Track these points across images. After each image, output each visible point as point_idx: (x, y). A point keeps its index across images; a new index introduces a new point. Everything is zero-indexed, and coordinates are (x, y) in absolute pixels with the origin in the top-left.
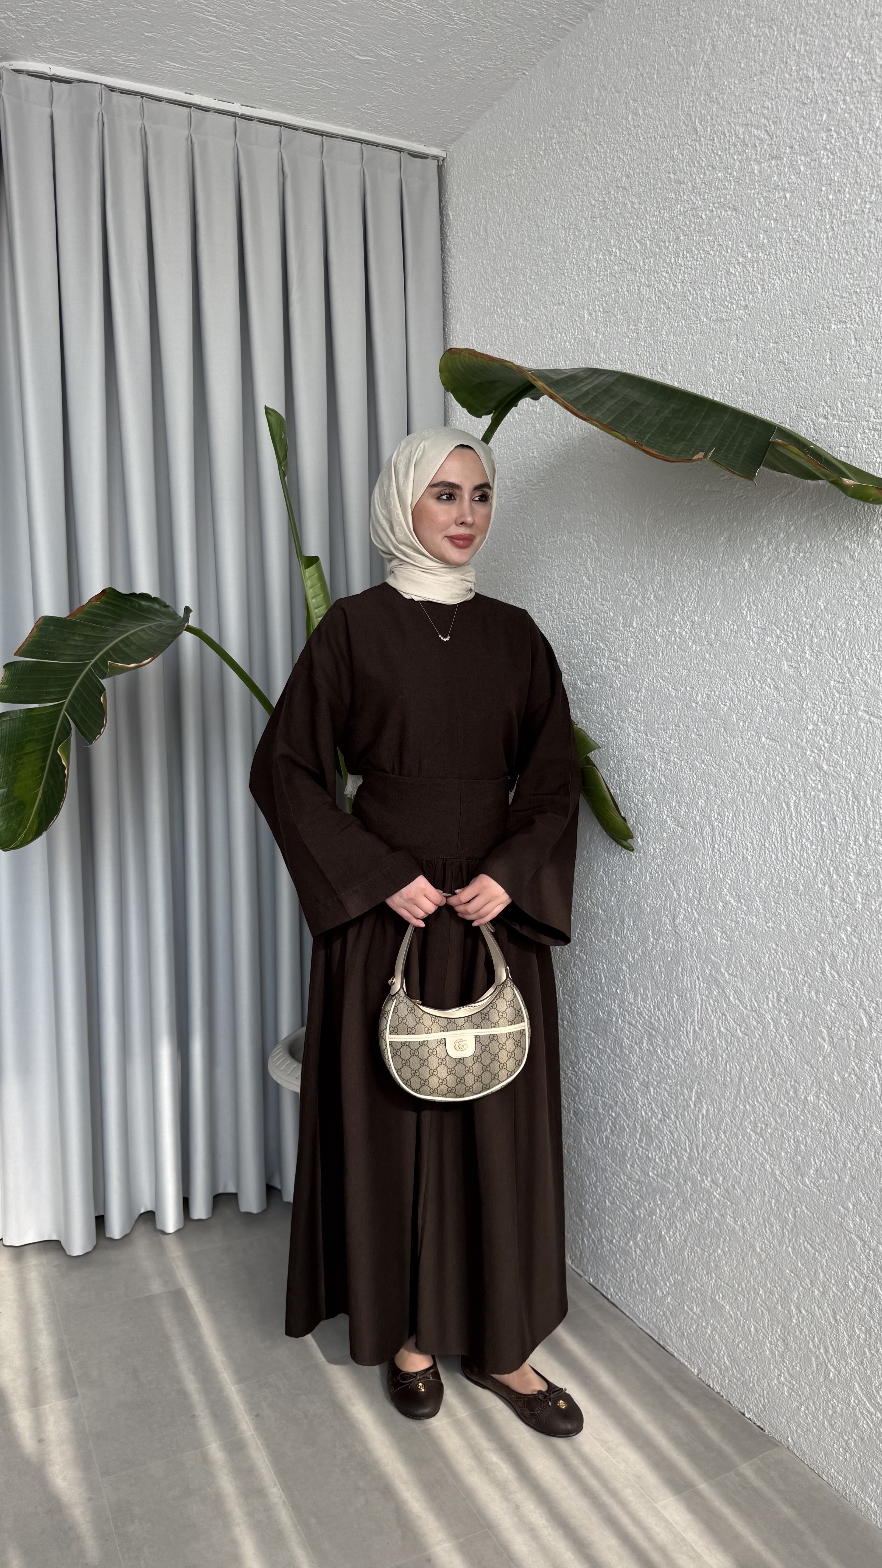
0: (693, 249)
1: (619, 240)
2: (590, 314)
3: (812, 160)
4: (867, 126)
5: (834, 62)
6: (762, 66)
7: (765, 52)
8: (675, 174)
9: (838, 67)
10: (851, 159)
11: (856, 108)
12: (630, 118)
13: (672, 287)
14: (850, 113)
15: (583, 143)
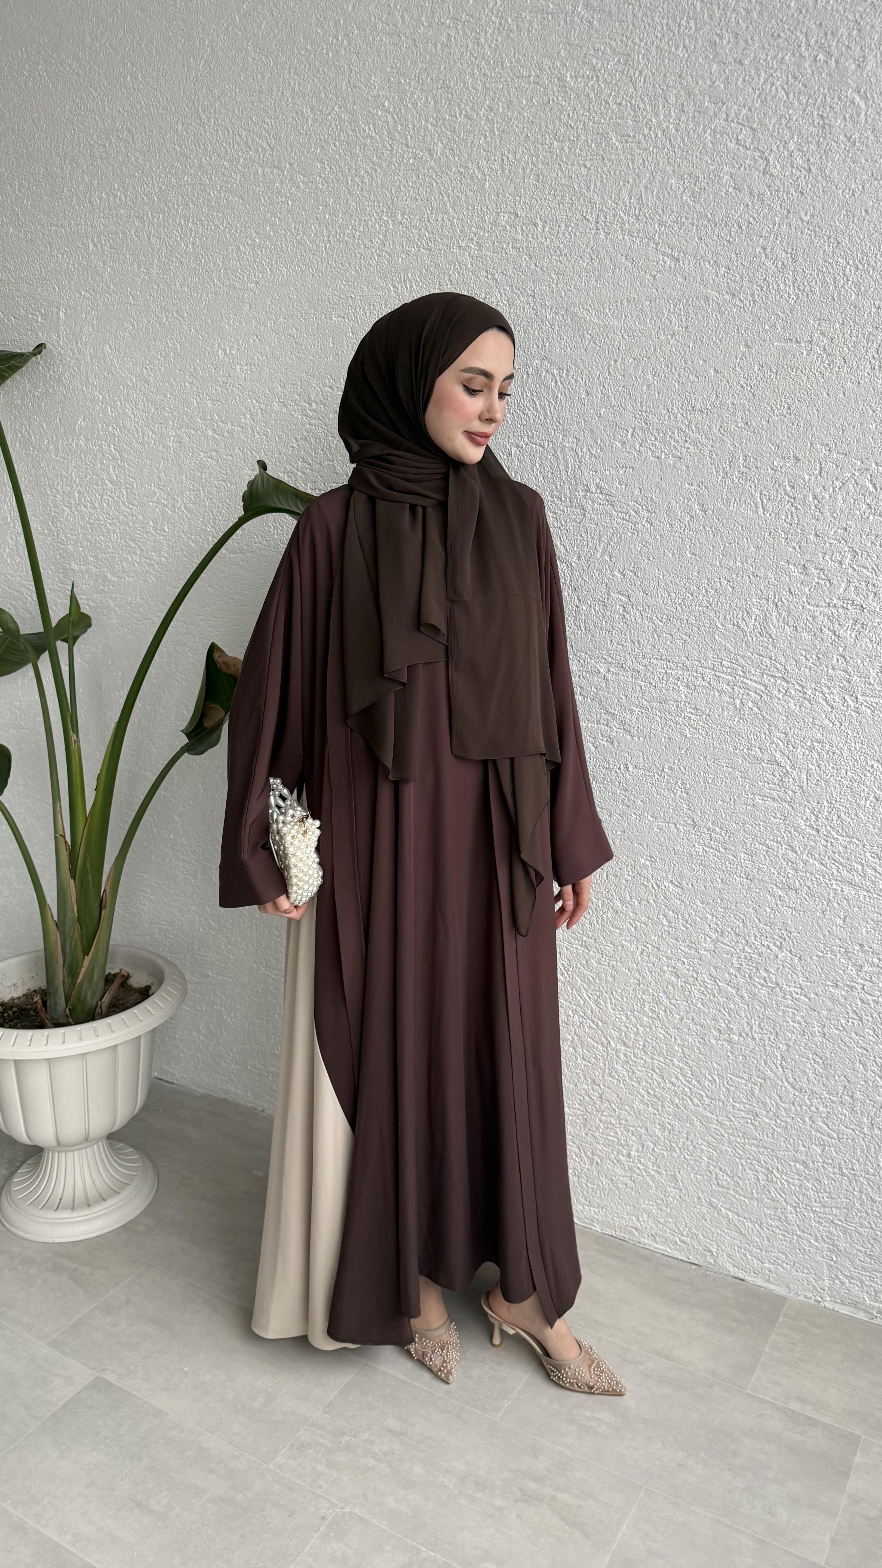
0: (203, 218)
1: (123, 187)
2: (95, 245)
3: (310, 181)
4: (354, 171)
5: (324, 110)
6: (261, 86)
7: (263, 77)
8: (181, 147)
9: (328, 115)
10: (342, 192)
11: (345, 154)
12: (128, 79)
13: (183, 245)
14: (340, 156)
15: (76, 81)
